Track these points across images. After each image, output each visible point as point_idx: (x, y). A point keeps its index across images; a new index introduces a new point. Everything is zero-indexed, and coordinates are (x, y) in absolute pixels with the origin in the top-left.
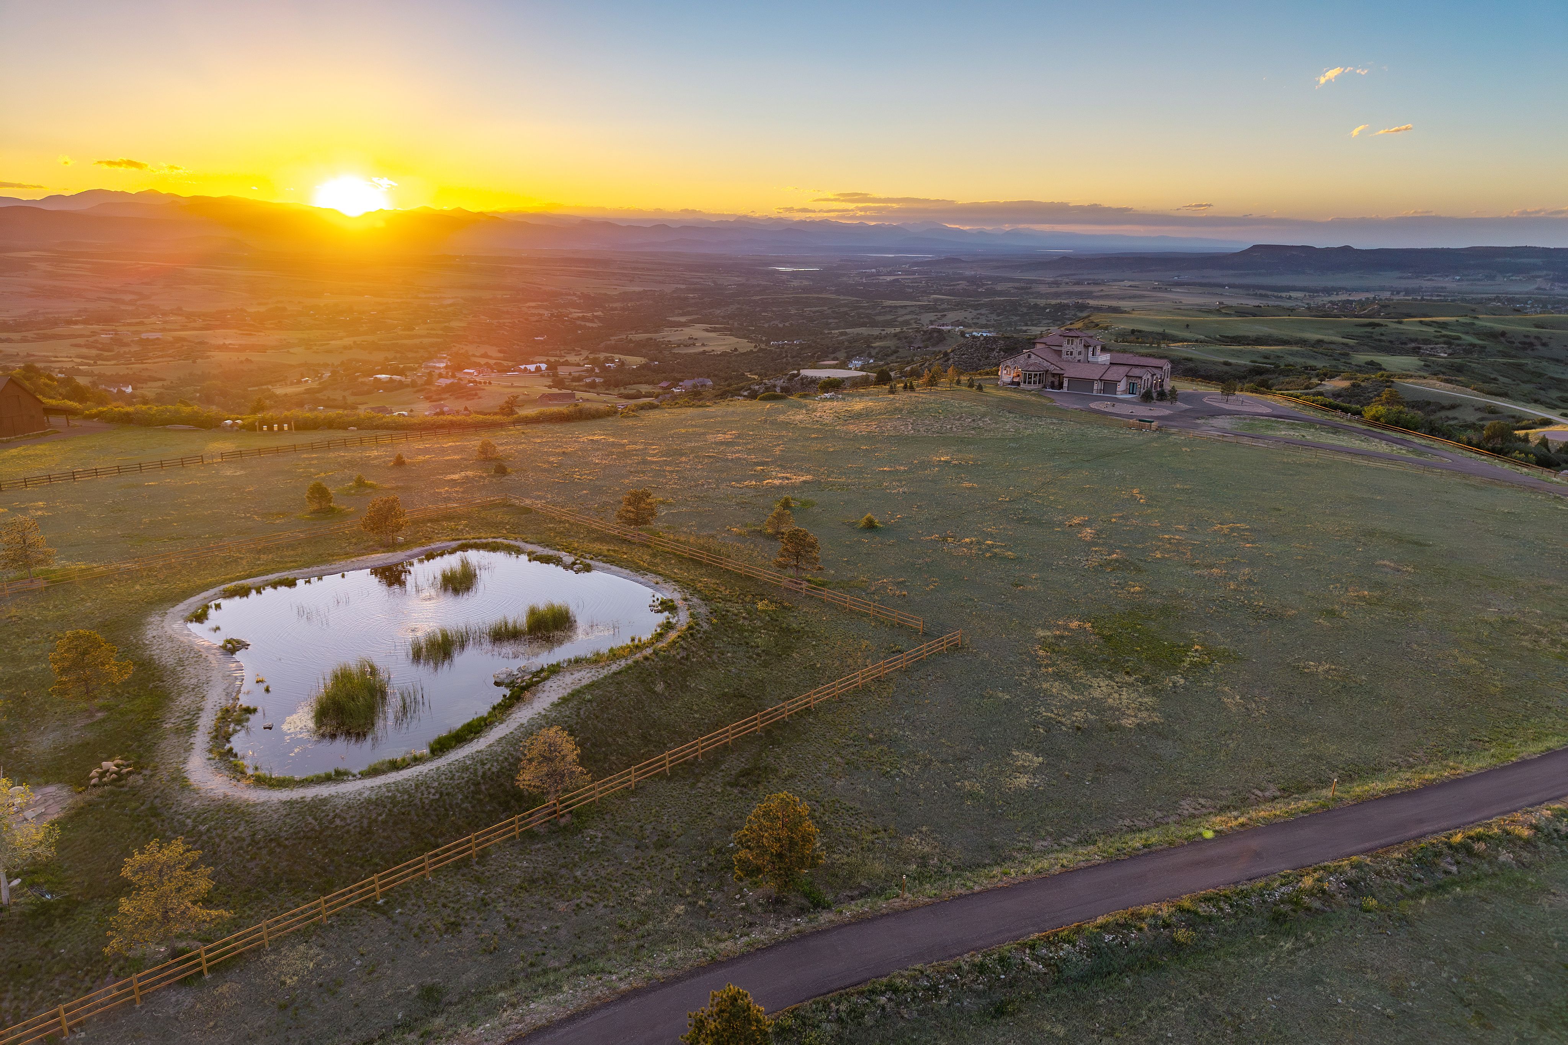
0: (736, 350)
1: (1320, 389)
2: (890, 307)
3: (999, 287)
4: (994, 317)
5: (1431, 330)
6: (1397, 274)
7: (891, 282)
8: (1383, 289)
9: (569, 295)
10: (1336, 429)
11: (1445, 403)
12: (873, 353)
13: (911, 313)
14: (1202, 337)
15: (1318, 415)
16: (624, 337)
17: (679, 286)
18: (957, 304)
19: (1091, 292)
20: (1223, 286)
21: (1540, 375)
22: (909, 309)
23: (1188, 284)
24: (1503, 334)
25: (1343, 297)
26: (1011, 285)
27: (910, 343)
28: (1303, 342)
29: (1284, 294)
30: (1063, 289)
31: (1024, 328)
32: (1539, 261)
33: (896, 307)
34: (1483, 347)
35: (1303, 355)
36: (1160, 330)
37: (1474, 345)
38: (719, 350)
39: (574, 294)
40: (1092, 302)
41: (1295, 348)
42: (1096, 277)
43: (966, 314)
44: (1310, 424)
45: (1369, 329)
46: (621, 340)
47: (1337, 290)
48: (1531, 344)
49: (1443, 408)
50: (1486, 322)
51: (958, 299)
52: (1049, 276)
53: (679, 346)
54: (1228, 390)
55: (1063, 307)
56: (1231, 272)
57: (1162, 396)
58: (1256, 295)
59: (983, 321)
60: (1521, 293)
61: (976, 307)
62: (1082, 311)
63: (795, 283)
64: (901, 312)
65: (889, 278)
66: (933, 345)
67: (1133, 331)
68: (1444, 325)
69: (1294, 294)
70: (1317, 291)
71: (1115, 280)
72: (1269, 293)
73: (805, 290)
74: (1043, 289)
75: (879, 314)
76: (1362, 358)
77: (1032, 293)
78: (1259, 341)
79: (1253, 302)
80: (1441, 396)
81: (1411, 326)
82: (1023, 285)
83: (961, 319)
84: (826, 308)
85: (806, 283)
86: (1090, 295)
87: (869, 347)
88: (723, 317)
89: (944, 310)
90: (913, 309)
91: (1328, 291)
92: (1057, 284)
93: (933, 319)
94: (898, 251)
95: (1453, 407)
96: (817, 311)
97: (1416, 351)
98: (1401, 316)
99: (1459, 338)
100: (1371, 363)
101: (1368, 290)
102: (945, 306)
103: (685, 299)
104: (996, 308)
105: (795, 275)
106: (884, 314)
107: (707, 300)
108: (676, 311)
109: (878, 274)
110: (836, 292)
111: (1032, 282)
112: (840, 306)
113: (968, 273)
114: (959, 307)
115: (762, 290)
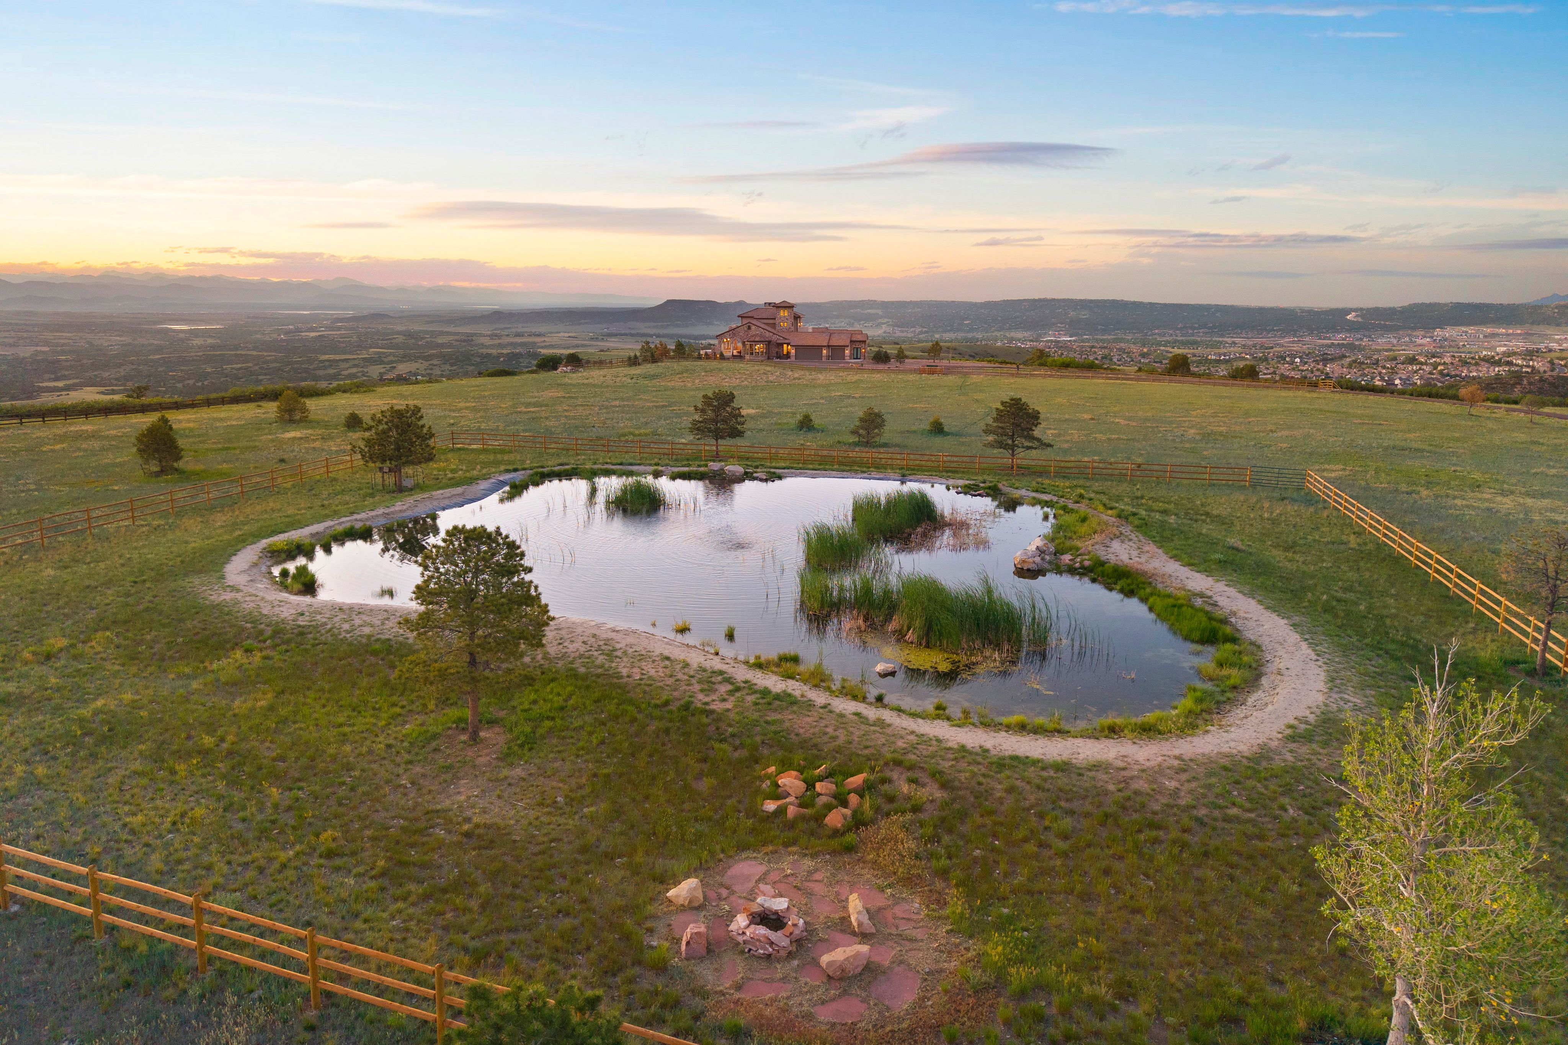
2: (329, 361)
3: (440, 340)
4: (447, 367)
7: (316, 337)
13: (355, 366)
17: (39, 348)
18: (404, 356)
19: (534, 343)
22: (351, 363)
23: (619, 334)
26: (451, 338)
30: (506, 340)
33: (337, 361)
42: (536, 329)
43: (417, 365)
51: (401, 352)
52: (486, 329)
56: (655, 323)
61: (427, 358)
63: (198, 342)
64: (344, 365)
65: (313, 334)
71: (551, 332)
73: (213, 347)
74: (486, 340)
75: (319, 368)
77: (477, 345)
82: (463, 337)
83: (413, 369)
84: (250, 365)
85: (210, 341)
88: (116, 379)
89: (392, 362)
90: (356, 362)
92: (497, 336)
93: (382, 370)
94: (310, 309)
96: (241, 368)
102: (391, 358)
103: (58, 361)
104: (446, 359)
105: (194, 333)
106: (325, 368)
107: (85, 361)
108: (46, 376)
109: (298, 330)
110: (254, 349)
111: (472, 335)
112: (267, 362)
113: (399, 328)
114: (405, 358)
115: (159, 349)
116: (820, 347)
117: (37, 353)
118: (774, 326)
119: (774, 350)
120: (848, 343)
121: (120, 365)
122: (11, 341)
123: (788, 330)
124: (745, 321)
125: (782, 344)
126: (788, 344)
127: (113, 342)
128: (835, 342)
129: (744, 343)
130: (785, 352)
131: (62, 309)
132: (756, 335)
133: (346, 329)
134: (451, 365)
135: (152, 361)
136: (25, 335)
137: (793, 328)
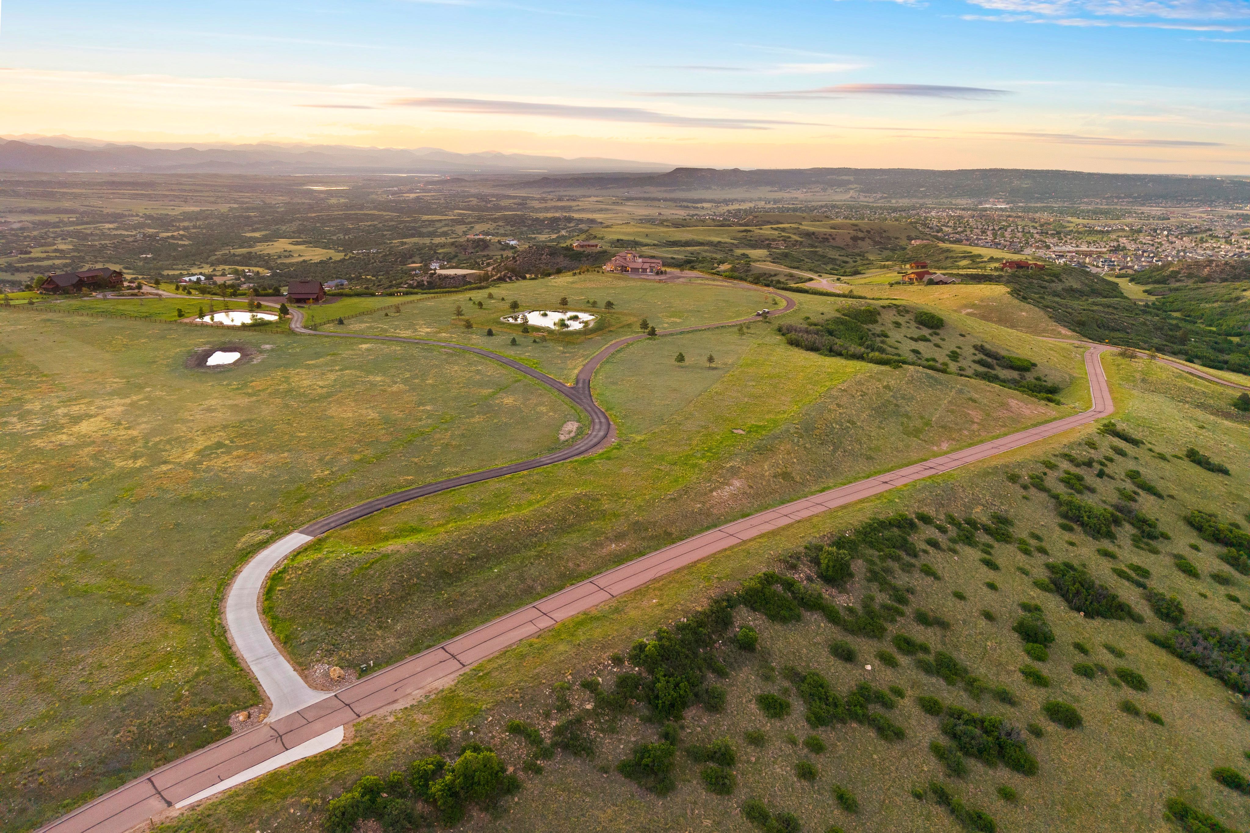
0: (331, 258)
1: (718, 269)
2: (428, 221)
3: (503, 204)
4: (509, 228)
5: (776, 233)
6: (769, 188)
7: (415, 199)
8: (760, 199)
9: (132, 216)
10: (714, 280)
11: (773, 273)
12: (441, 257)
13: (447, 225)
14: (656, 242)
15: (710, 276)
16: (227, 252)
17: (232, 205)
18: (478, 218)
19: (571, 207)
20: (659, 200)
21: (824, 257)
22: (444, 223)
23: (636, 199)
24: (813, 233)
25: (736, 206)
26: (512, 201)
27: (465, 250)
28: (710, 244)
29: (699, 205)
30: (550, 204)
31: (533, 236)
32: (851, 178)
33: (433, 221)
34: (801, 242)
35: (710, 252)
36: (632, 238)
37: (797, 241)
38: (316, 259)
39: (137, 215)
40: (576, 216)
41: (706, 248)
42: (572, 194)
43: (488, 226)
44: (707, 279)
45: (745, 234)
46: (225, 254)
47: (732, 201)
48: (827, 239)
49: (771, 276)
50: (807, 226)
51: (476, 213)
52: (535, 193)
53: (280, 257)
54: (682, 270)
55: (555, 220)
56: (663, 189)
57: (662, 273)
58: (681, 206)
59: (502, 231)
60: (841, 201)
61: (495, 220)
62: (570, 222)
63: (335, 201)
64: (438, 225)
65: (412, 195)
66: (482, 251)
67: (618, 240)
68: (783, 230)
69: (705, 205)
70: (720, 203)
71: (584, 196)
72: (690, 205)
73: (347, 207)
74: (536, 204)
75: (422, 227)
76: (739, 252)
77: (529, 208)
78: (687, 244)
79: (682, 213)
80: (770, 270)
81: (767, 231)
82: (520, 201)
83: (486, 229)
84: (375, 223)
85: (342, 200)
86: (569, 209)
87: (435, 253)
88: (293, 232)
89: (471, 223)
90: (447, 222)
91: (726, 202)
92: (544, 200)
93: (465, 229)
95: (775, 275)
96: (370, 225)
97: (768, 247)
98: (761, 223)
99: (790, 237)
100: (743, 254)
101: (751, 201)
102: (470, 220)
103: (249, 217)
104: (508, 220)
105: (330, 194)
106: (426, 226)
107: (267, 217)
108: (246, 228)
109: (401, 192)
110: (375, 208)
111: (525, 198)
112: (387, 221)
113: (473, 191)
114: (480, 220)
115: (311, 208)
117: (231, 209)
121: (291, 221)
122: (212, 199)
127: (278, 200)
131: (236, 172)
133: (435, 191)
134: (512, 226)
135: (312, 218)
136: (220, 194)
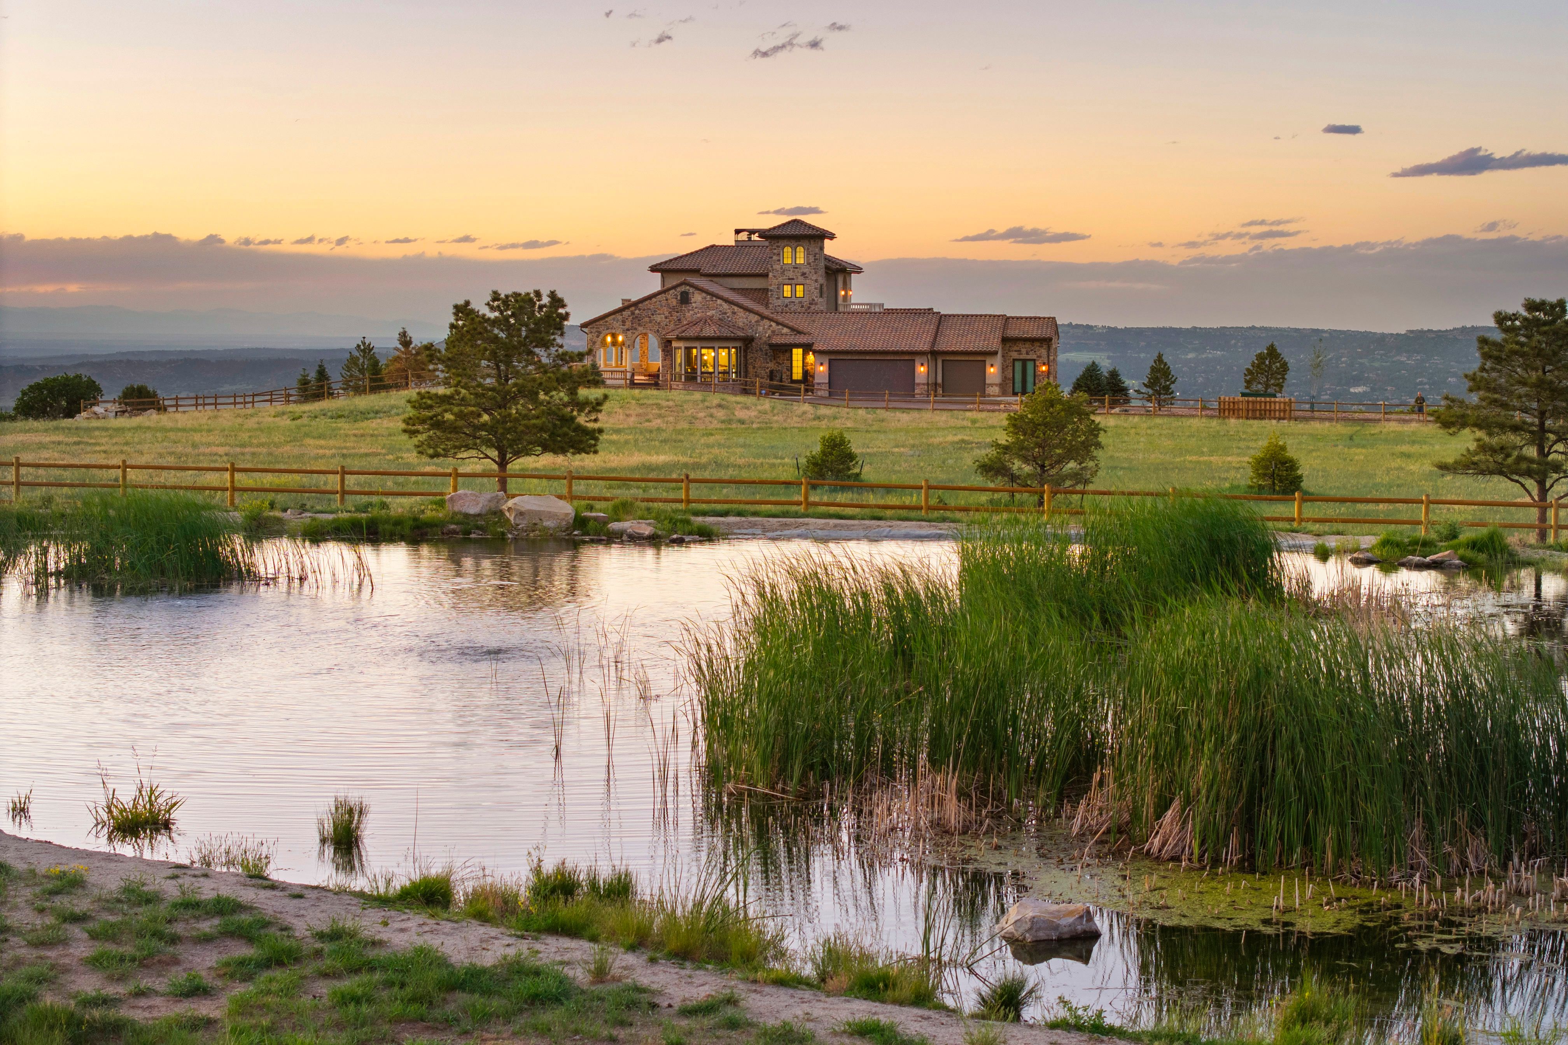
116: (910, 357)
118: (762, 295)
119: (763, 365)
120: (994, 343)
123: (808, 309)
124: (673, 281)
125: (786, 350)
126: (807, 348)
128: (950, 342)
129: (667, 346)
130: (797, 374)
132: (705, 321)
137: (822, 304)
